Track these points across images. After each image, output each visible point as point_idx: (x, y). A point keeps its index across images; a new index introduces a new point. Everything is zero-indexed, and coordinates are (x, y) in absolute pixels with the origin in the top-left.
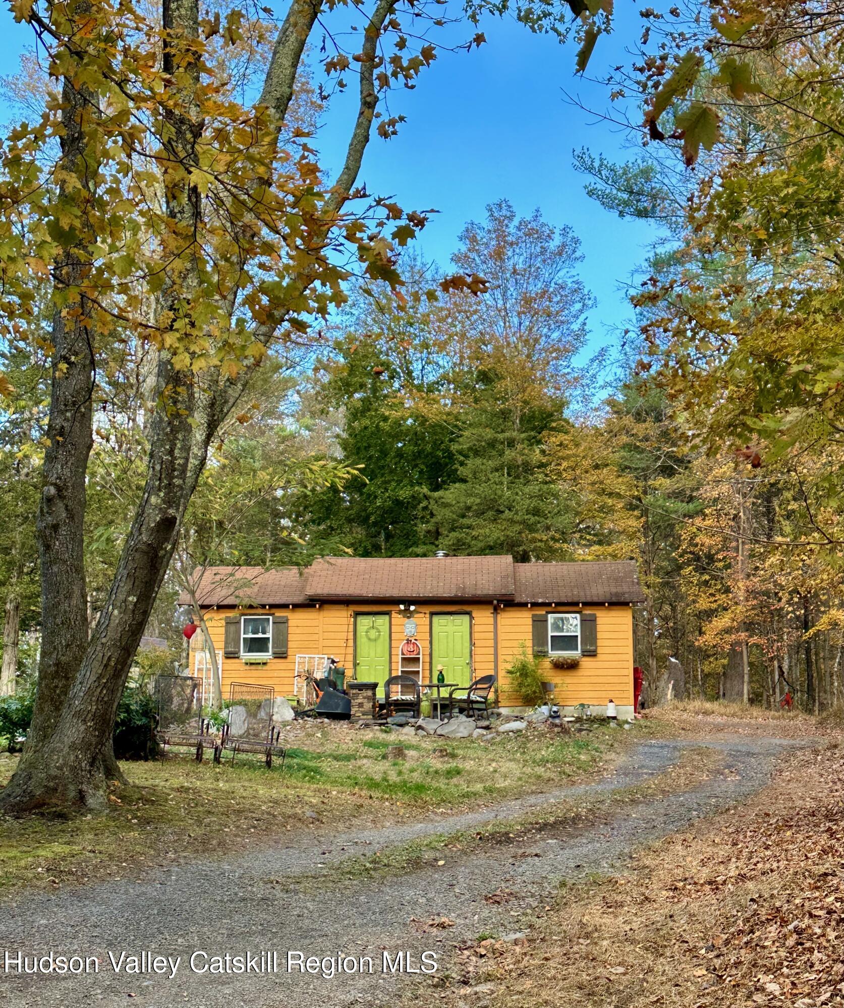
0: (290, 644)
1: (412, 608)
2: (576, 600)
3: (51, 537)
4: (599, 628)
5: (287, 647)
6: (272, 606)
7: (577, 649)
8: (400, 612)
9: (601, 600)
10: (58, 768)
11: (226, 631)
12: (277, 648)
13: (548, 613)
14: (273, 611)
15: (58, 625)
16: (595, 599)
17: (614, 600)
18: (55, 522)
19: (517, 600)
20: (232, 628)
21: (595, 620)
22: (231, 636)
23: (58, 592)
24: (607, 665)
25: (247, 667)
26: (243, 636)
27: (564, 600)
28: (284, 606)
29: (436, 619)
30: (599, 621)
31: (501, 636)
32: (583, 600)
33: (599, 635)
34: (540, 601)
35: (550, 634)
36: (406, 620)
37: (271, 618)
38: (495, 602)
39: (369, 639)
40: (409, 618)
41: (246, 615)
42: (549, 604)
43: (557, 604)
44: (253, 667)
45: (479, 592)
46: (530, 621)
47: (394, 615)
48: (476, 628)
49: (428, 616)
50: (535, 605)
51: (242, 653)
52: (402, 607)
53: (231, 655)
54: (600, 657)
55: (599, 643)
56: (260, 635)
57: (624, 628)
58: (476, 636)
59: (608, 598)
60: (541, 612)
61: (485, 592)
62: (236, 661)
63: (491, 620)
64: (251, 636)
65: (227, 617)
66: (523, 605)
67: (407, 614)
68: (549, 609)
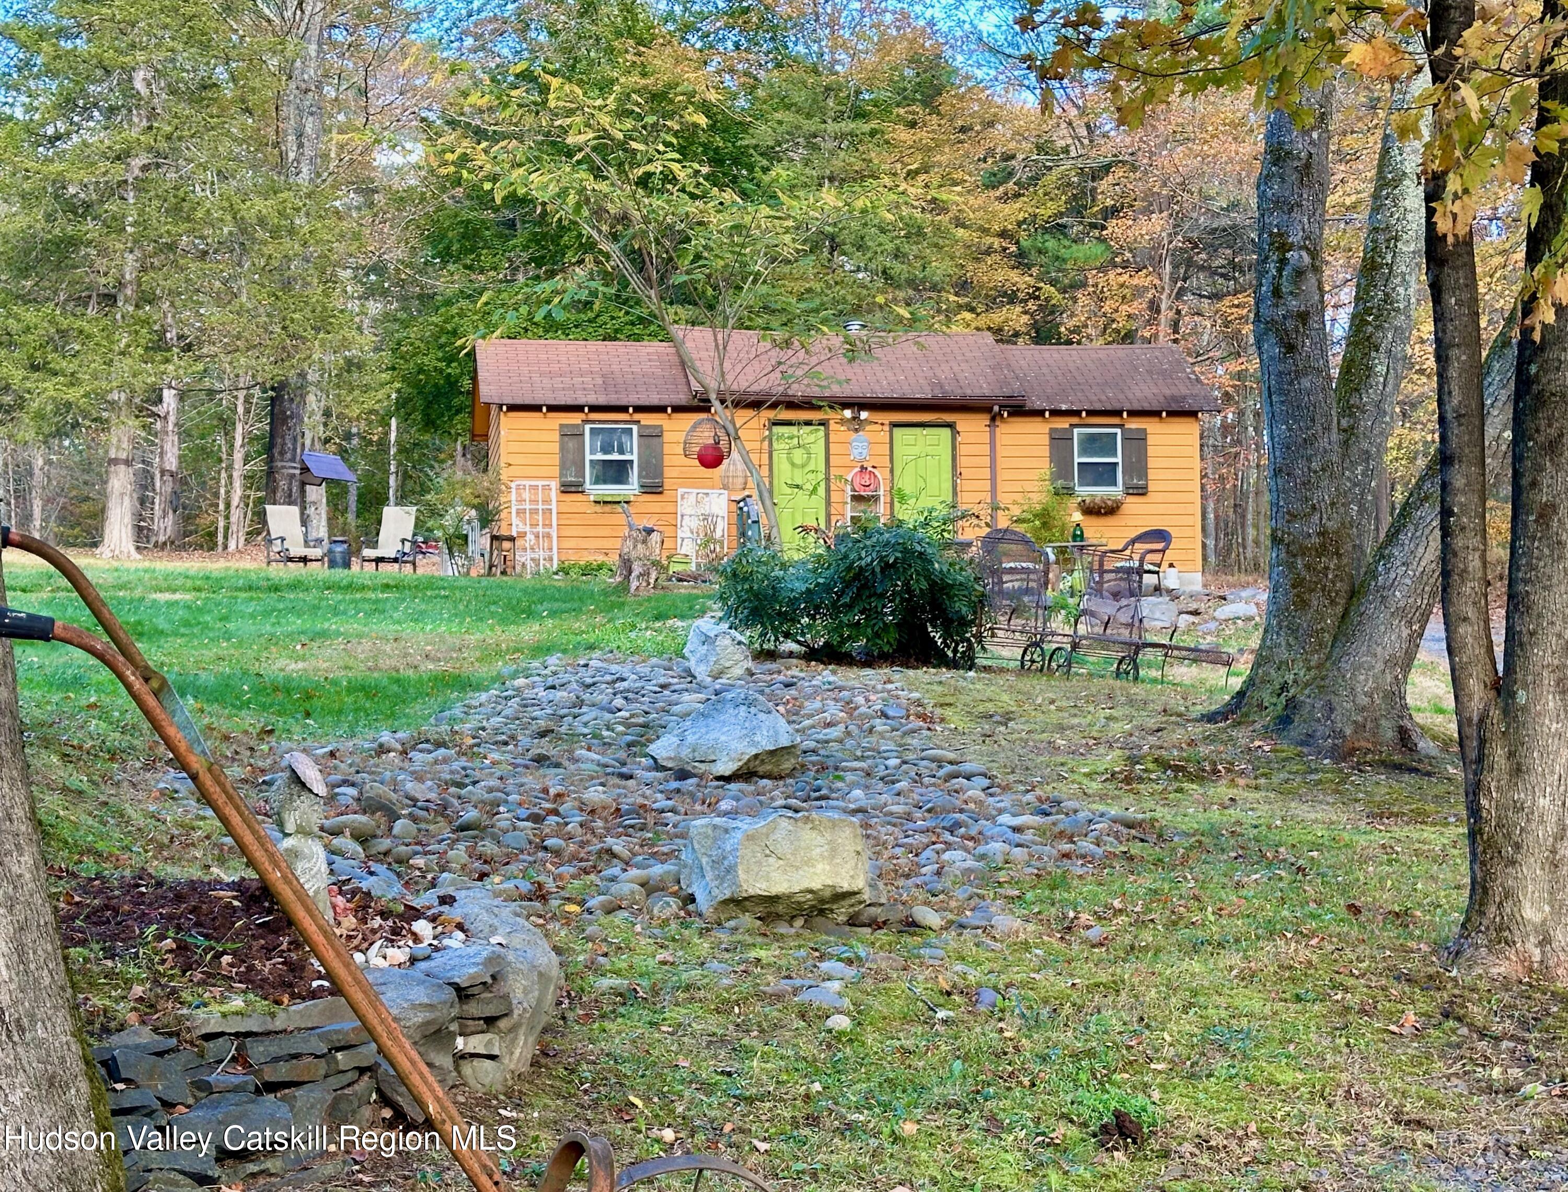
0: (668, 472)
1: (864, 415)
2: (1117, 406)
3: (1297, 332)
4: (1151, 451)
5: (661, 475)
6: (639, 409)
7: (1114, 483)
8: (843, 421)
9: (1155, 407)
10: (1365, 694)
11: (563, 449)
12: (646, 477)
13: (1073, 426)
14: (637, 416)
15: (1315, 472)
16: (1147, 407)
17: (1174, 407)
18: (1303, 308)
19: (1029, 406)
20: (571, 444)
21: (1145, 439)
22: (570, 456)
23: (1313, 420)
24: (1162, 509)
25: (598, 508)
26: (588, 457)
27: (1098, 406)
28: (661, 409)
29: (898, 432)
30: (1151, 440)
31: (1001, 463)
32: (1127, 406)
33: (1151, 463)
34: (1064, 407)
35: (1077, 460)
36: (854, 436)
37: (635, 428)
38: (996, 408)
39: (793, 464)
40: (856, 430)
41: (593, 422)
42: (1077, 413)
43: (1091, 413)
44: (608, 508)
45: (969, 392)
46: (1046, 440)
47: (833, 426)
48: (963, 450)
49: (887, 428)
50: (1056, 413)
51: (588, 485)
52: (848, 413)
53: (570, 488)
54: (1151, 497)
55: (1151, 474)
56: (616, 457)
57: (1187, 451)
58: (963, 461)
59: (1165, 406)
60: (1063, 423)
61: (978, 392)
62: (579, 497)
63: (986, 437)
64: (600, 456)
65: (561, 426)
66: (1040, 413)
67: (857, 425)
68: (1075, 420)
